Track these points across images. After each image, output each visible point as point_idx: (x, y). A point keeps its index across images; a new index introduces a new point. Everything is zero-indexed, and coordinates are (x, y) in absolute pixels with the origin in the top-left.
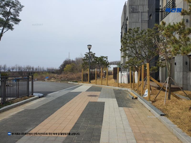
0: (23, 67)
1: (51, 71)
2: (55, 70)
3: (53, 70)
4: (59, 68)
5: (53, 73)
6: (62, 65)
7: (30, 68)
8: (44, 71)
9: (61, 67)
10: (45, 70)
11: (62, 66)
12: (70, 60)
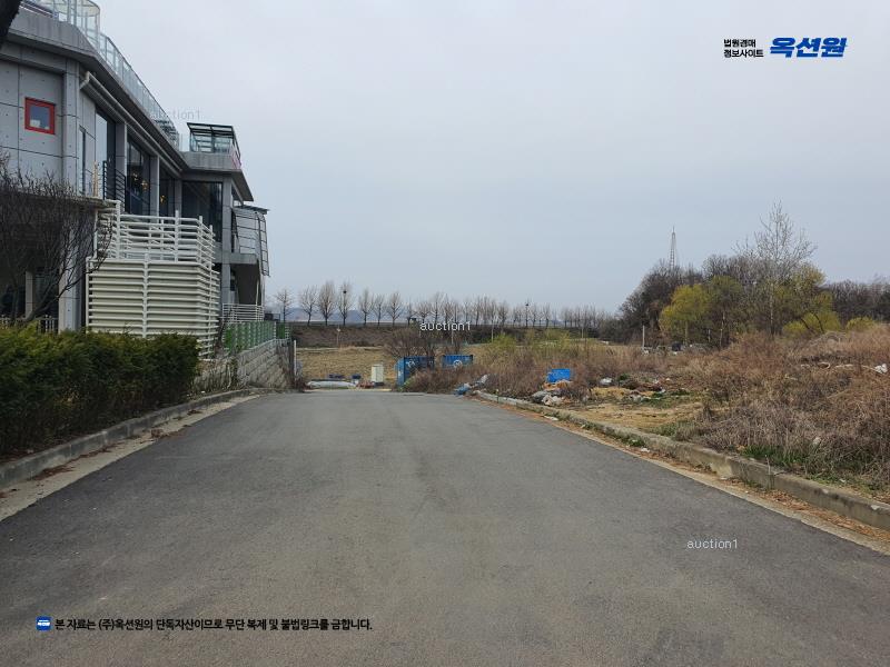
0: (462, 304)
1: (582, 325)
2: (601, 321)
3: (592, 323)
4: (621, 314)
5: (593, 334)
6: (636, 294)
7: (489, 313)
8: (551, 324)
9: (631, 308)
10: (555, 322)
11: (634, 300)
12: (677, 269)
